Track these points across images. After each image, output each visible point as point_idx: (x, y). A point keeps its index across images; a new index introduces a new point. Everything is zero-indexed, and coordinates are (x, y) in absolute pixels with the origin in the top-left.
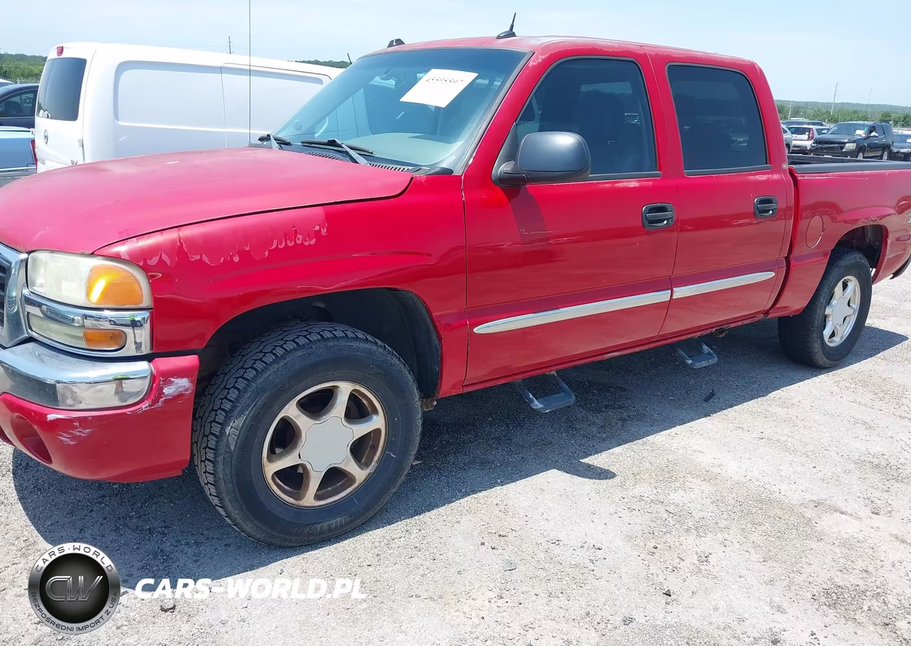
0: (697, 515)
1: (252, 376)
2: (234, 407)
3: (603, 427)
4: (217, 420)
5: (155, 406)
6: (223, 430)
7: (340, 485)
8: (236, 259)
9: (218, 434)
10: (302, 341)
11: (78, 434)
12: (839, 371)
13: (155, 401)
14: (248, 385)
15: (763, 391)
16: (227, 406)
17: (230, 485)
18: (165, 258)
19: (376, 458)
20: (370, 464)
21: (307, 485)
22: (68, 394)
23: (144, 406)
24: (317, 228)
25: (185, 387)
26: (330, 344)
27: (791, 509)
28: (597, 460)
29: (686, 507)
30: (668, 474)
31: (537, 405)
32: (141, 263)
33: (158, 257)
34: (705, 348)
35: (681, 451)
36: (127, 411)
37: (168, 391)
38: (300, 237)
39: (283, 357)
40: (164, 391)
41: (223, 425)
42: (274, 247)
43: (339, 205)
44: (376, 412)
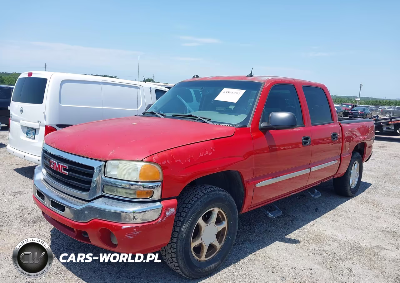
0: (339, 254)
1: (190, 206)
2: (185, 219)
3: (285, 224)
4: (177, 225)
5: (163, 220)
6: (180, 229)
7: (211, 251)
8: (189, 161)
9: (178, 231)
10: (205, 192)
11: (135, 234)
12: (356, 198)
13: (163, 218)
14: (189, 210)
15: (334, 207)
16: (182, 219)
17: (181, 252)
18: (168, 161)
19: (224, 239)
20: (222, 242)
21: (203, 252)
22: (128, 217)
23: (159, 220)
24: (212, 148)
25: (173, 211)
26: (214, 193)
27: (369, 249)
28: (291, 236)
29: (332, 251)
30: (319, 239)
31: (270, 215)
32: (160, 164)
33: (166, 161)
34: (316, 190)
35: (318, 231)
36: (153, 223)
37: (168, 214)
38: (207, 152)
39: (200, 198)
40: (166, 214)
41: (181, 227)
42: (200, 156)
43: (216, 140)
44: (224, 220)
